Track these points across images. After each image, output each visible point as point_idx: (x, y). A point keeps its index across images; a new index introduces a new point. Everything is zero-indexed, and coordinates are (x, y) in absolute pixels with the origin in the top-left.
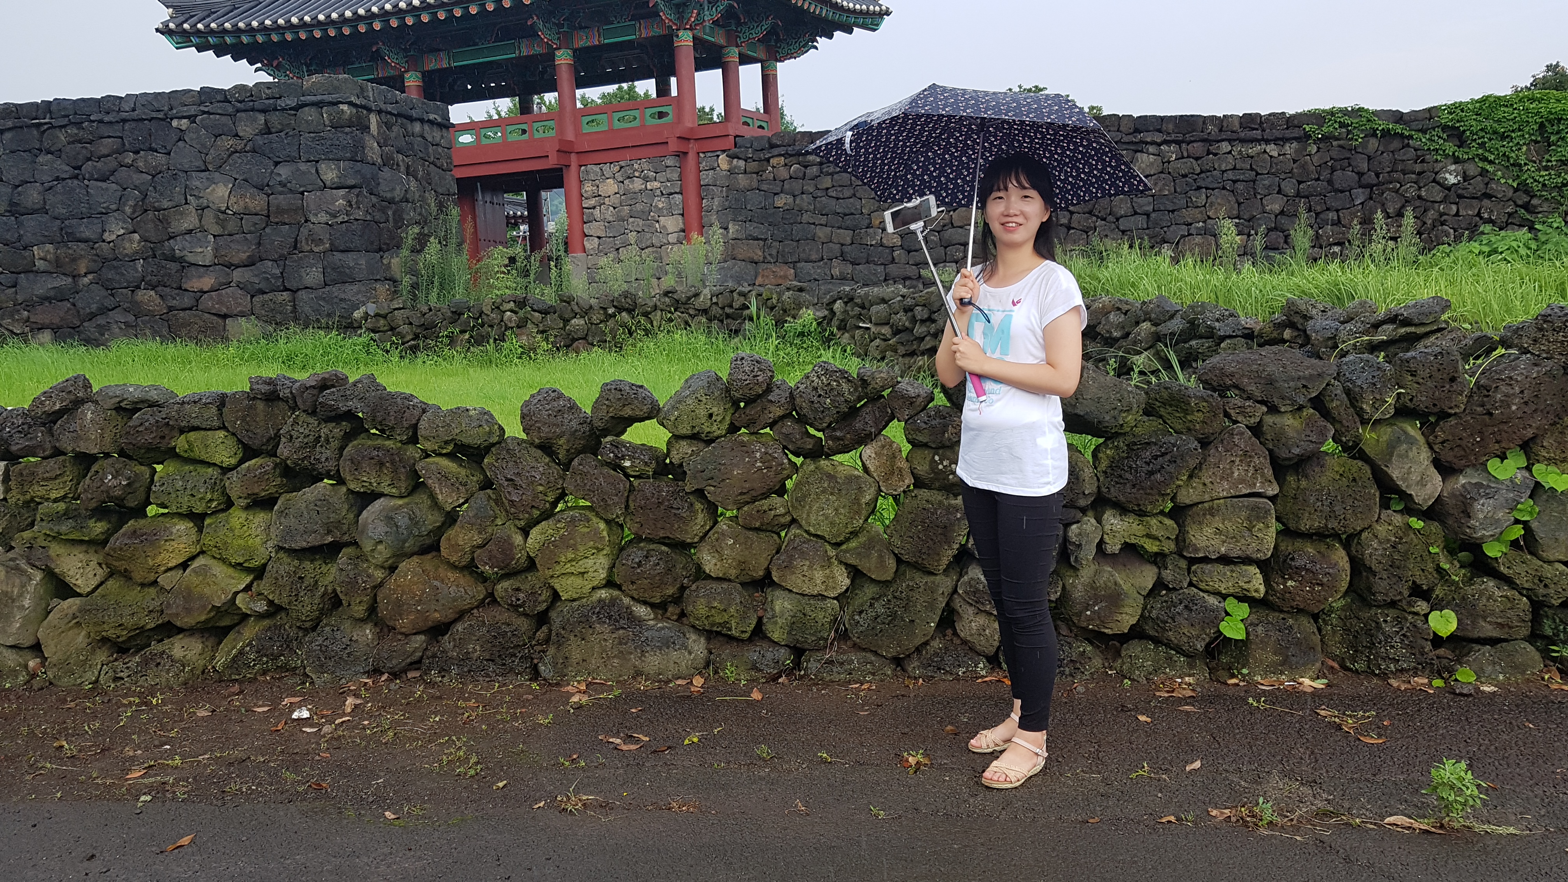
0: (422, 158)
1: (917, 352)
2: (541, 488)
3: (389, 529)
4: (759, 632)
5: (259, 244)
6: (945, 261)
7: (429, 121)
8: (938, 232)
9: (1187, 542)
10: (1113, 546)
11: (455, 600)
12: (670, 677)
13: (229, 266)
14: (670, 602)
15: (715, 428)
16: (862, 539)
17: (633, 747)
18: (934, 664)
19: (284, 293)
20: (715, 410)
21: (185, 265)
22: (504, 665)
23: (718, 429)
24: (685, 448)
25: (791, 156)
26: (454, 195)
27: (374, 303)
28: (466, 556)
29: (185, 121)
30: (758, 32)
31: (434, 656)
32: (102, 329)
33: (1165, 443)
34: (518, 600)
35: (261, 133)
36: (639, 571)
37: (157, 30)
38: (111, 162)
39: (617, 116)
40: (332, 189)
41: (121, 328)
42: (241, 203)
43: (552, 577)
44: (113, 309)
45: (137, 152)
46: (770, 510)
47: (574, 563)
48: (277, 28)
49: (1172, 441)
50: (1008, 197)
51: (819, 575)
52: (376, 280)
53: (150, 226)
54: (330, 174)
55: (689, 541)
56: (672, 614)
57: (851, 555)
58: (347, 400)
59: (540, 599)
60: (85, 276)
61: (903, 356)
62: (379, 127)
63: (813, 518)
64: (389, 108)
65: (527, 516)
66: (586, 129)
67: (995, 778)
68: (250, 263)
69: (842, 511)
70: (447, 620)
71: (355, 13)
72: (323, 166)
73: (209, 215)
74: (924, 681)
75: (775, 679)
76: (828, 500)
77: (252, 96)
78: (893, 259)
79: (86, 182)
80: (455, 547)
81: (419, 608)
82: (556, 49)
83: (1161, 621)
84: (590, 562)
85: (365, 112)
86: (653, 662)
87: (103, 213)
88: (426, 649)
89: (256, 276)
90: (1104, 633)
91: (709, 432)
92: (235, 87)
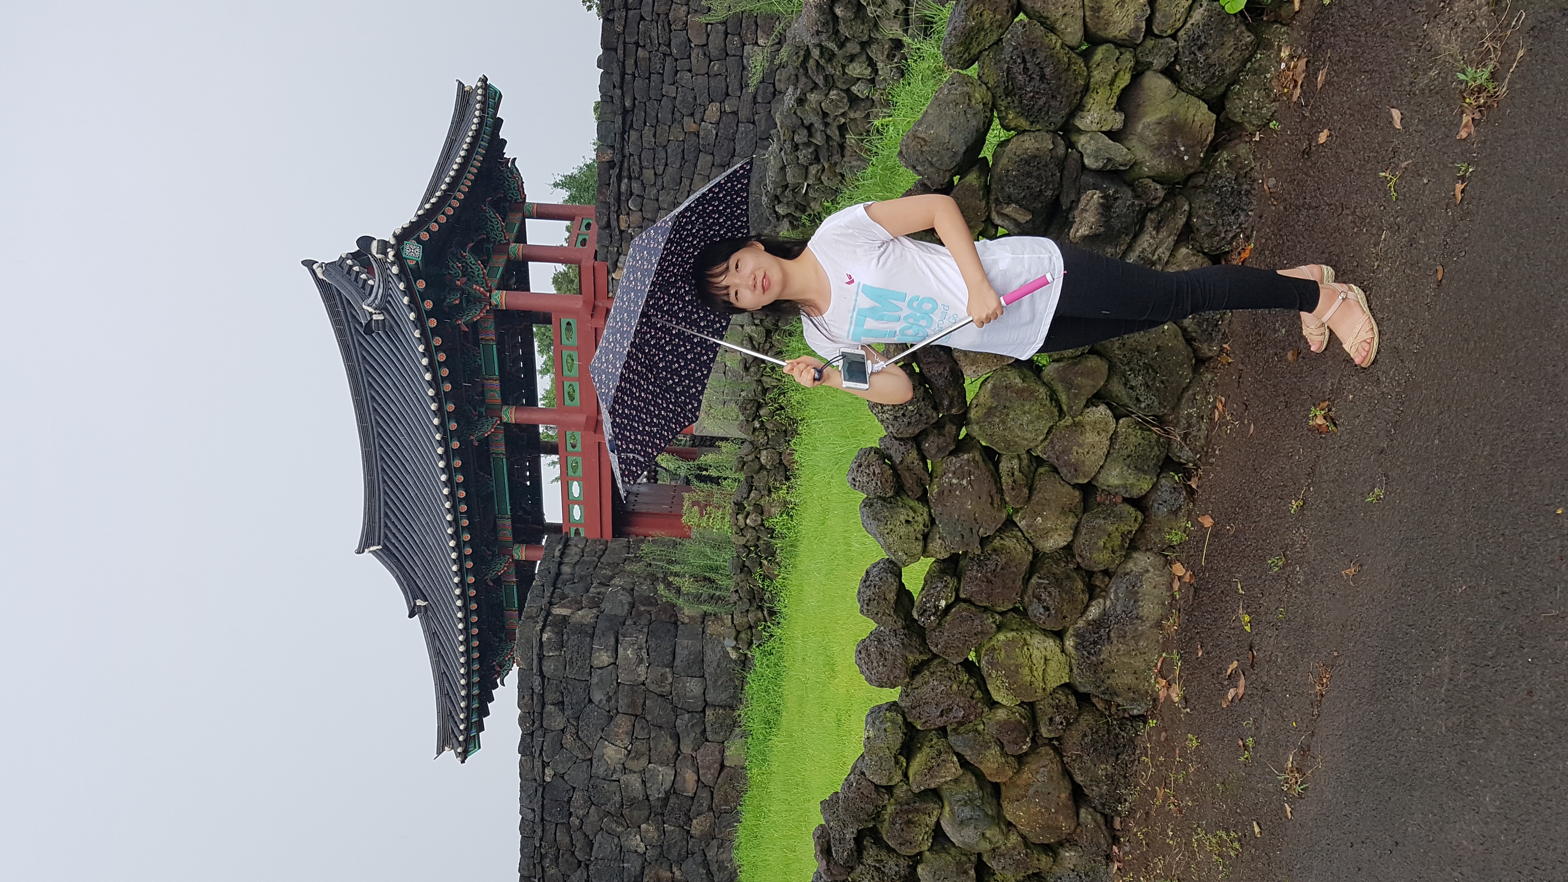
0: (595, 568)
1: (840, 142)
2: (955, 687)
3: (973, 826)
4: (1139, 503)
5: (660, 727)
6: (742, 57)
7: (561, 557)
8: (711, 61)
9: (1127, 38)
10: (1116, 120)
11: (1051, 778)
12: (1168, 594)
13: (677, 755)
14: (1090, 580)
15: (920, 519)
16: (1059, 387)
17: (1242, 682)
18: (1210, 329)
19: (707, 713)
20: (903, 518)
21: (673, 791)
22: (1124, 746)
23: (922, 516)
24: (935, 545)
25: (619, 208)
26: (629, 542)
27: (724, 639)
28: (1010, 761)
29: (546, 771)
30: (496, 220)
31: (1103, 805)
32: (722, 868)
33: (1011, 57)
34: (1061, 723)
35: (563, 710)
36: (1053, 612)
37: (463, 762)
38: (578, 836)
39: (566, 372)
40: (617, 658)
41: (723, 852)
42: (623, 736)
43: (1044, 689)
44: (706, 856)
45: (571, 814)
46: (1013, 475)
47: (1034, 668)
48: (468, 664)
49: (1011, 49)
50: (736, 285)
51: (1090, 437)
52: (703, 633)
53: (635, 813)
54: (603, 658)
55: (1030, 558)
56: (1103, 582)
57: (1075, 404)
58: (844, 839)
59: (1064, 701)
60: (674, 873)
61: (843, 156)
62: (563, 606)
63: (1029, 436)
64: (547, 594)
65: (979, 705)
66: (577, 402)
67: (1364, 354)
68: (677, 738)
69: (1027, 408)
70: (1070, 787)
71: (459, 597)
72: (596, 663)
73: (630, 764)
74: (1226, 343)
75: (1191, 492)
76: (1013, 419)
77: (529, 713)
78: (732, 113)
79: (592, 859)
80: (998, 771)
81: (1053, 810)
82: (501, 421)
83: (1211, 79)
84: (1036, 653)
85: (550, 618)
86: (1149, 609)
87: (621, 850)
88: (1095, 808)
89: (688, 735)
90: (1212, 141)
91: (924, 525)
92: (520, 725)
